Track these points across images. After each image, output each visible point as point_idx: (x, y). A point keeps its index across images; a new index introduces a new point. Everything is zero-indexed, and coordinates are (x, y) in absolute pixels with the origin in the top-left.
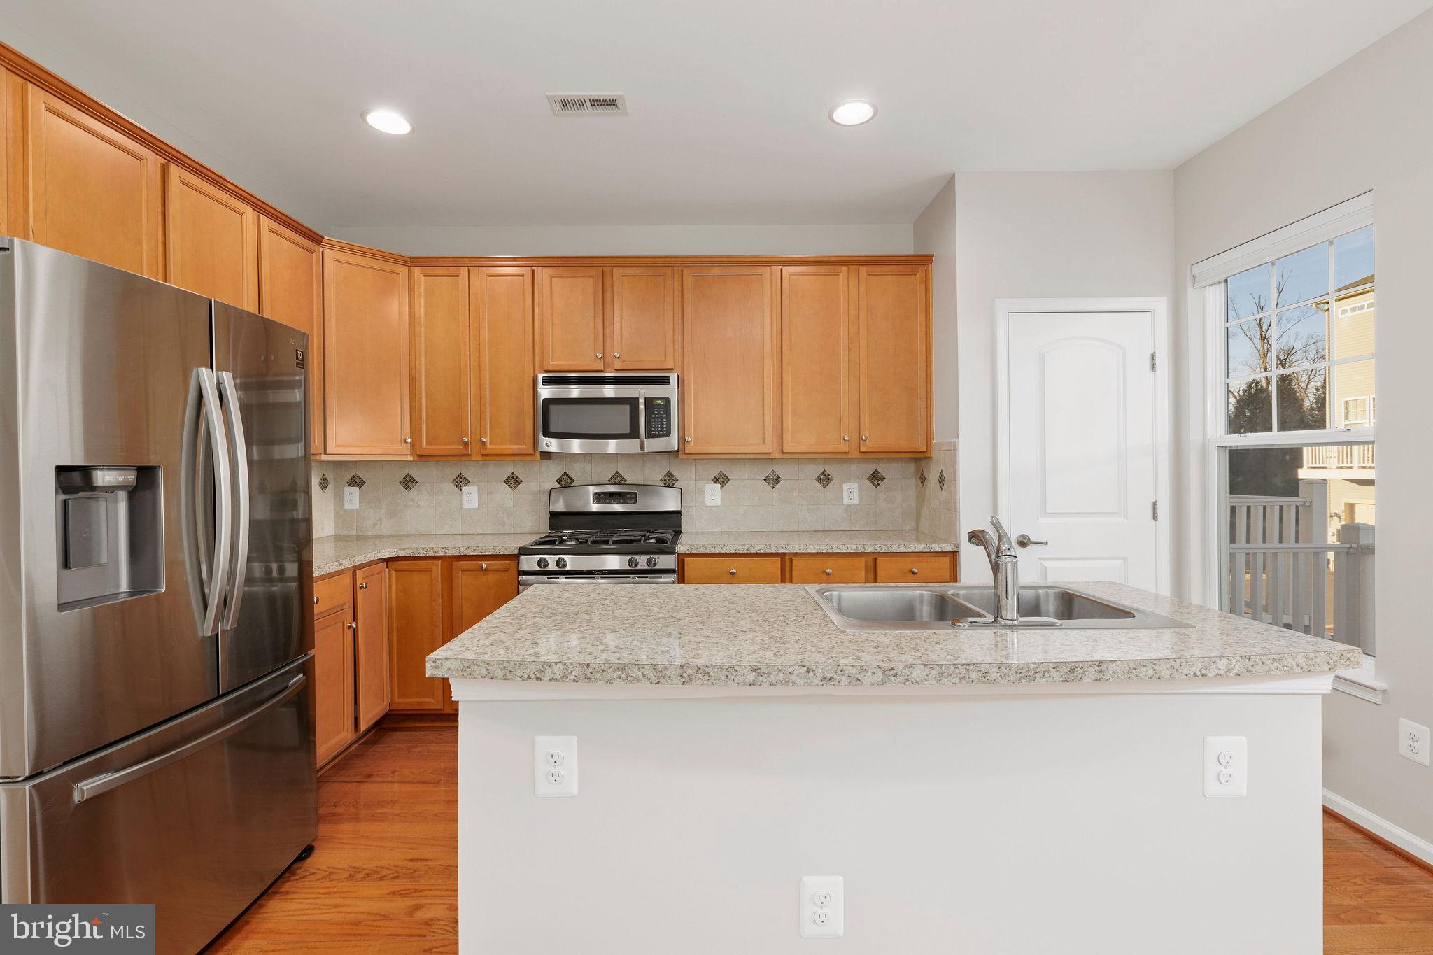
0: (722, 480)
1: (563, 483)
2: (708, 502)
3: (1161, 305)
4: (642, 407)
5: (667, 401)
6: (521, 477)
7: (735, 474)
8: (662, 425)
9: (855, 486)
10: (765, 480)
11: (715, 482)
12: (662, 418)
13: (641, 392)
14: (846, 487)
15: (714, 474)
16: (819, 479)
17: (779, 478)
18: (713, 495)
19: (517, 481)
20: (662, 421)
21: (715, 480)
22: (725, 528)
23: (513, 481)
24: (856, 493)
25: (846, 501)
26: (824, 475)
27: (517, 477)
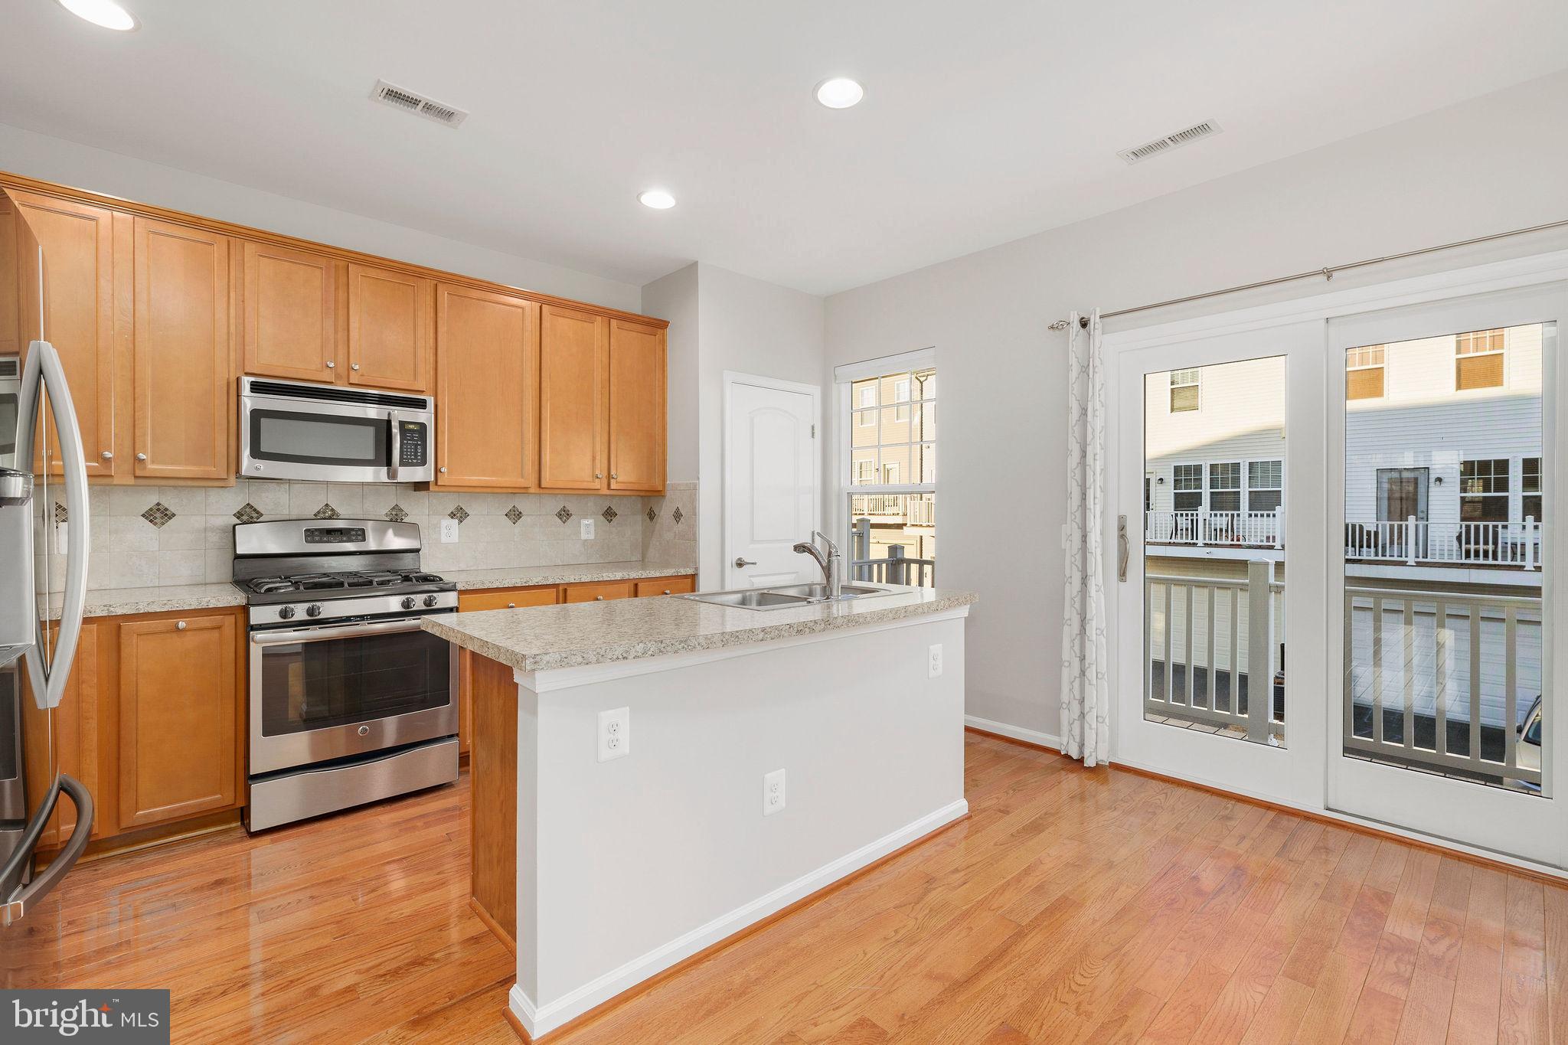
0: (459, 514)
1: (245, 518)
2: (444, 539)
3: (816, 391)
4: (396, 431)
5: (423, 426)
6: (172, 509)
7: (474, 509)
8: (416, 452)
9: (590, 521)
10: (506, 515)
11: (452, 518)
12: (417, 445)
13: (399, 414)
14: (585, 522)
15: (452, 508)
16: (559, 515)
17: (520, 513)
18: (450, 531)
19: (166, 515)
20: (416, 449)
21: (452, 515)
22: (463, 566)
23: (158, 515)
24: (592, 529)
25: (584, 536)
26: (564, 511)
27: (166, 509)
